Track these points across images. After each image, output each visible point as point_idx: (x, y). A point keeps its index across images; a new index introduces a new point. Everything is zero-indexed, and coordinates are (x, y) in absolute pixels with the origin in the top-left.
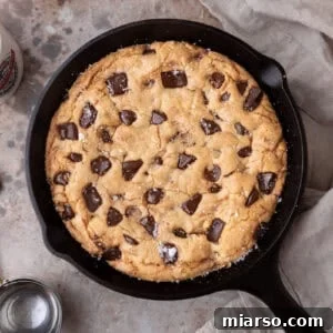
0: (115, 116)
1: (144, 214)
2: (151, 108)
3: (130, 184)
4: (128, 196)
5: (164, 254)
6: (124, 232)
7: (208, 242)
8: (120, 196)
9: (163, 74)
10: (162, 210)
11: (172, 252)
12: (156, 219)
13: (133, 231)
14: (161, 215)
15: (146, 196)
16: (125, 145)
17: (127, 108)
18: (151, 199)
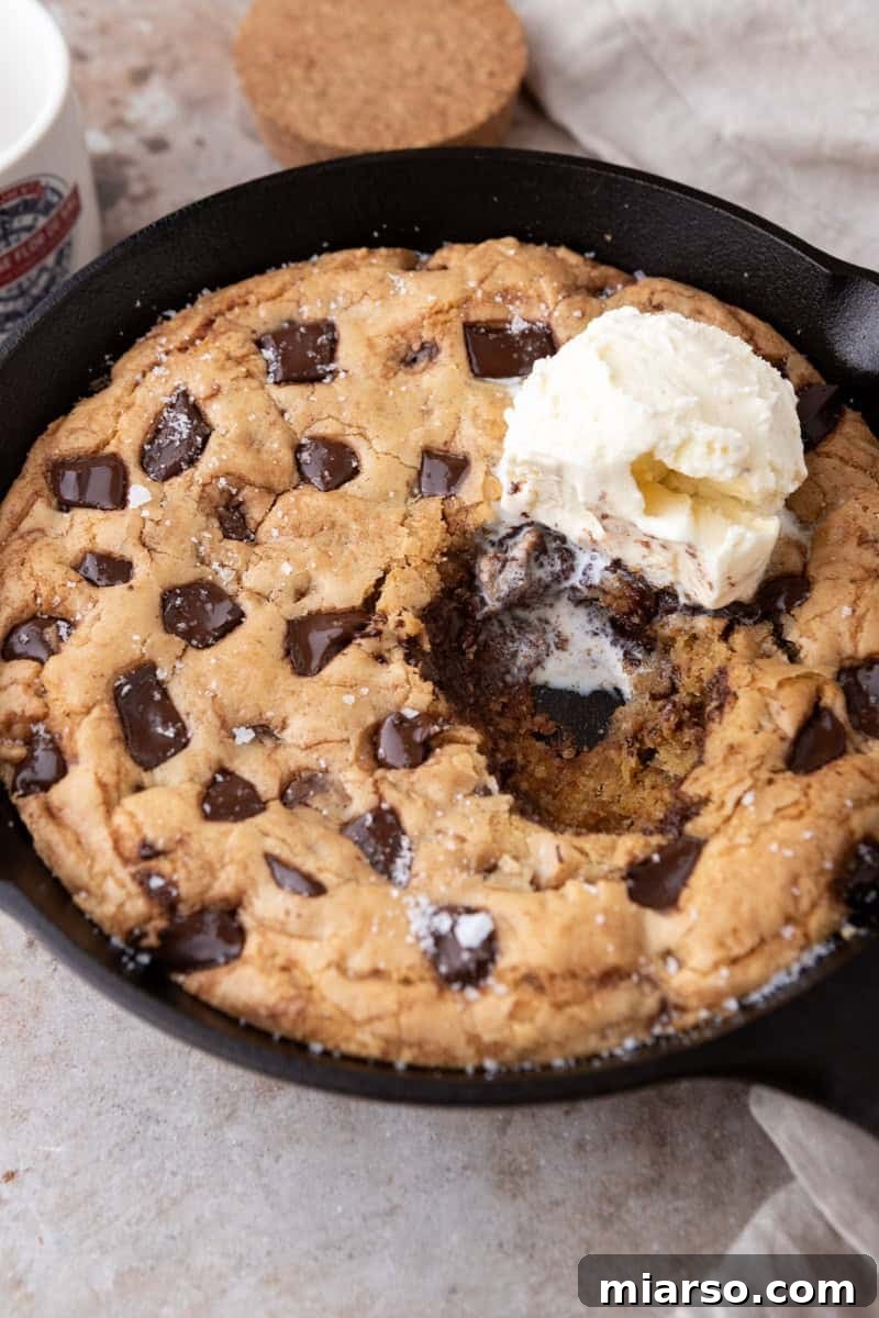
0: (277, 449)
1: (361, 803)
2: (417, 438)
3: (308, 686)
4: (298, 730)
5: (439, 939)
6: (272, 845)
7: (633, 908)
8: (264, 731)
9: (469, 327)
10: (436, 791)
11: (470, 932)
12: (410, 818)
13: (310, 848)
14: (430, 806)
15: (372, 736)
16: (308, 550)
17: (325, 428)
18: (388, 746)
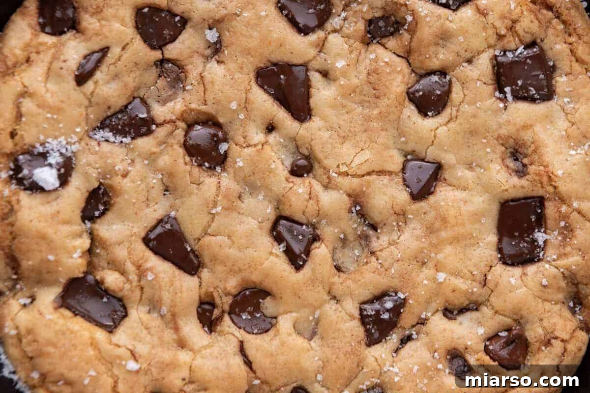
0: (441, 57)
1: (160, 112)
2: (448, 159)
3: (246, 78)
4: (215, 71)
5: (44, 156)
6: (115, 51)
7: (63, 280)
8: (216, 49)
9: (541, 201)
10: (164, 161)
11: (47, 176)
12: (144, 143)
13: (116, 76)
14: (152, 158)
15: (210, 121)
16: (356, 79)
17: (457, 94)
18: (200, 133)
